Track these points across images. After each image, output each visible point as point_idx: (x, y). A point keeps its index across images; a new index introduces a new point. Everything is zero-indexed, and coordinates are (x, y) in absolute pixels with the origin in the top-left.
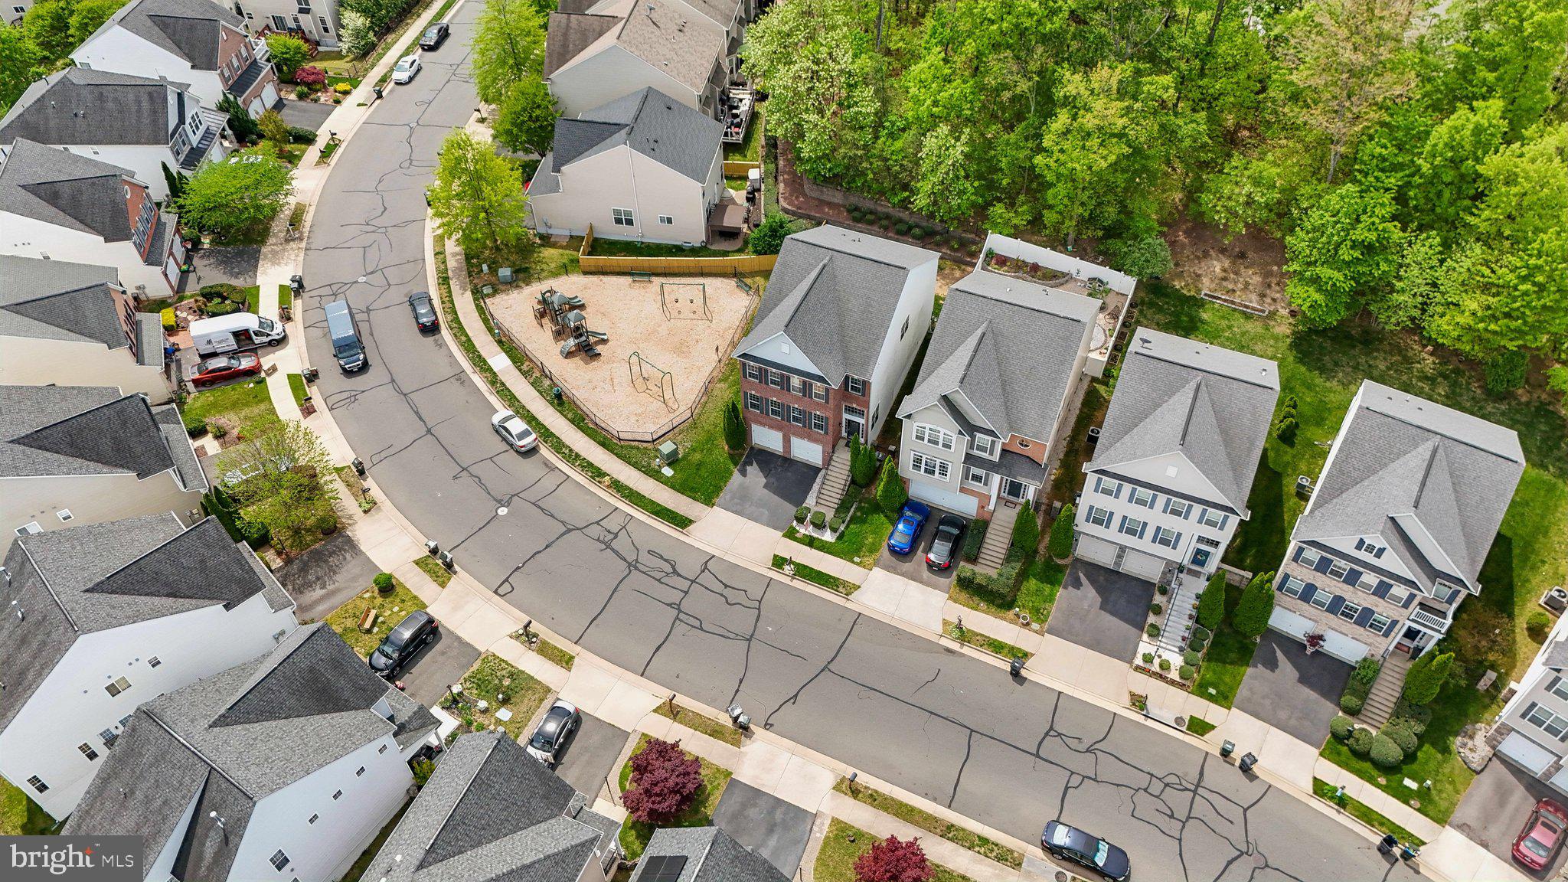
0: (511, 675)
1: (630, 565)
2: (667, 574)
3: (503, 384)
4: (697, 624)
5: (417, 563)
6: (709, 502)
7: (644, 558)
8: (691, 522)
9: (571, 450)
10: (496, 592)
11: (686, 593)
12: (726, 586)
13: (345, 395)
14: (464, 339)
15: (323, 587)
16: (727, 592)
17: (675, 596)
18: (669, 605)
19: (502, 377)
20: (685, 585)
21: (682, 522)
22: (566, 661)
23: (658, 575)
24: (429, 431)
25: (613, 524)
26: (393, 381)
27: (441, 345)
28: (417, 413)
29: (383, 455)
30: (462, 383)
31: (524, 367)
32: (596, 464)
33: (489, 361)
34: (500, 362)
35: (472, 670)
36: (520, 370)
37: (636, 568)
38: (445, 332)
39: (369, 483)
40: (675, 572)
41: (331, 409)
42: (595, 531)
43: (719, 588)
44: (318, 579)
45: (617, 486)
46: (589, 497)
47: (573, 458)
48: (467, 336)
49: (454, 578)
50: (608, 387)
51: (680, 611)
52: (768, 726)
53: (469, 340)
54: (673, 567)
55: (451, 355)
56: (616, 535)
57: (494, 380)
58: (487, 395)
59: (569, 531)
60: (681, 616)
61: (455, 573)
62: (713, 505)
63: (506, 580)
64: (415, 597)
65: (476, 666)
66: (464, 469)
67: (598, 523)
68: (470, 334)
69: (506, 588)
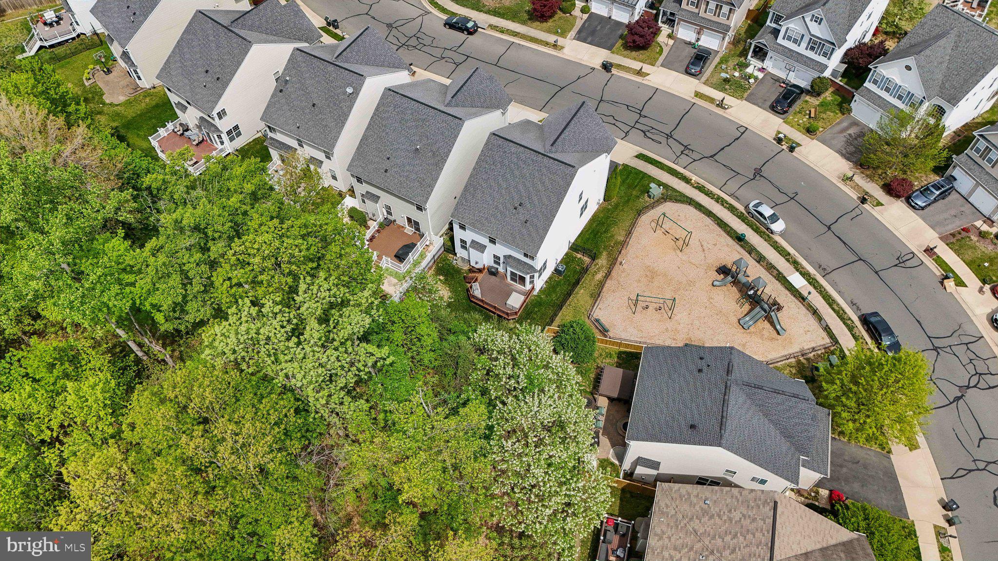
0: (726, 90)
1: (671, 137)
2: (648, 131)
3: (788, 260)
4: (630, 108)
5: (799, 145)
6: (626, 166)
7: (663, 140)
8: (636, 157)
9: (723, 205)
10: (747, 128)
11: (637, 122)
12: (614, 124)
13: (908, 264)
14: (835, 307)
15: (850, 135)
16: (614, 122)
17: (642, 120)
18: (645, 117)
19: (792, 268)
20: (637, 126)
21: (640, 156)
22: (698, 94)
23: (653, 131)
24: (829, 228)
25: (684, 160)
26: (876, 273)
27: (852, 304)
28: (844, 243)
29: (854, 214)
30: (820, 266)
31: (775, 272)
32: (703, 195)
33: (806, 283)
34: (797, 280)
35: (748, 93)
36: (778, 270)
37: (667, 135)
38: (855, 318)
39: (854, 195)
40: (644, 132)
41: (912, 253)
42: (696, 156)
43: (617, 124)
44: (856, 139)
45: (687, 181)
46: (704, 176)
47: (719, 200)
48: (833, 309)
49: (774, 136)
50: (705, 244)
51: (640, 114)
52: (593, 69)
53: (830, 305)
54: (645, 135)
55: (839, 292)
56: (682, 153)
57: (796, 265)
58: (797, 254)
59: (711, 157)
60: (639, 112)
61: (774, 139)
62: (623, 165)
63: (742, 133)
64: (792, 126)
65: (746, 95)
66: (792, 198)
67: (695, 160)
68: (830, 310)
69: (742, 130)
